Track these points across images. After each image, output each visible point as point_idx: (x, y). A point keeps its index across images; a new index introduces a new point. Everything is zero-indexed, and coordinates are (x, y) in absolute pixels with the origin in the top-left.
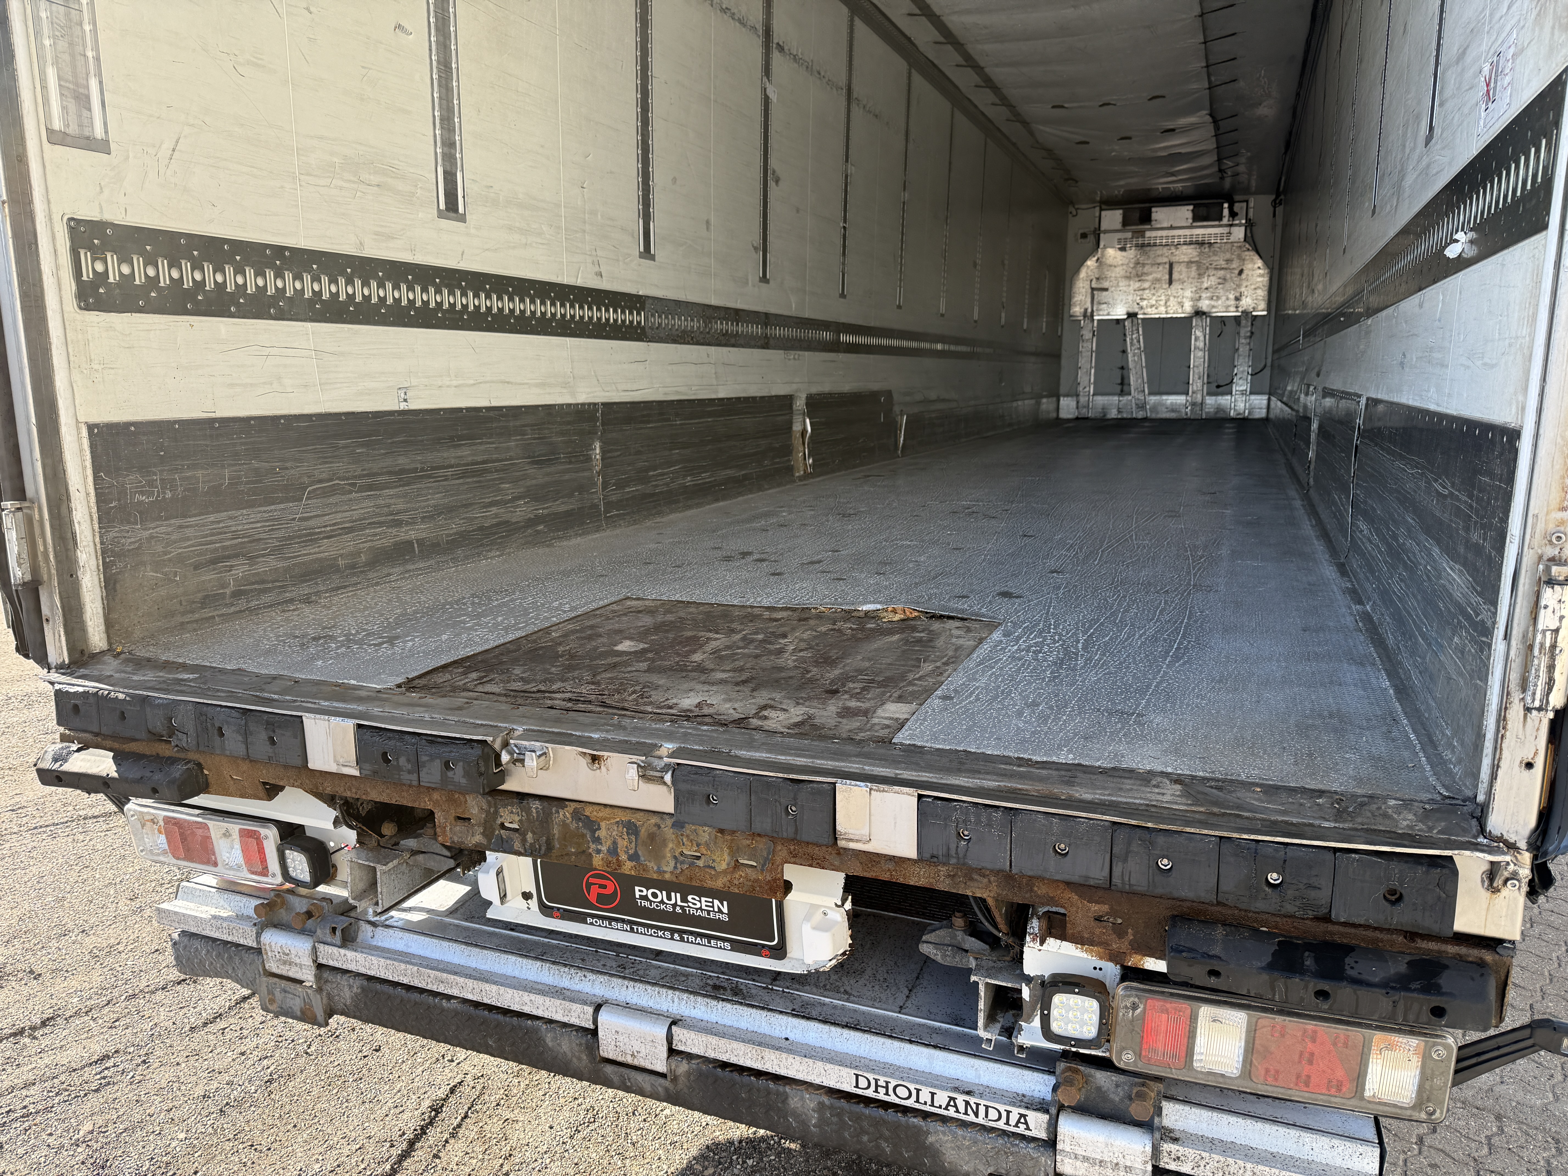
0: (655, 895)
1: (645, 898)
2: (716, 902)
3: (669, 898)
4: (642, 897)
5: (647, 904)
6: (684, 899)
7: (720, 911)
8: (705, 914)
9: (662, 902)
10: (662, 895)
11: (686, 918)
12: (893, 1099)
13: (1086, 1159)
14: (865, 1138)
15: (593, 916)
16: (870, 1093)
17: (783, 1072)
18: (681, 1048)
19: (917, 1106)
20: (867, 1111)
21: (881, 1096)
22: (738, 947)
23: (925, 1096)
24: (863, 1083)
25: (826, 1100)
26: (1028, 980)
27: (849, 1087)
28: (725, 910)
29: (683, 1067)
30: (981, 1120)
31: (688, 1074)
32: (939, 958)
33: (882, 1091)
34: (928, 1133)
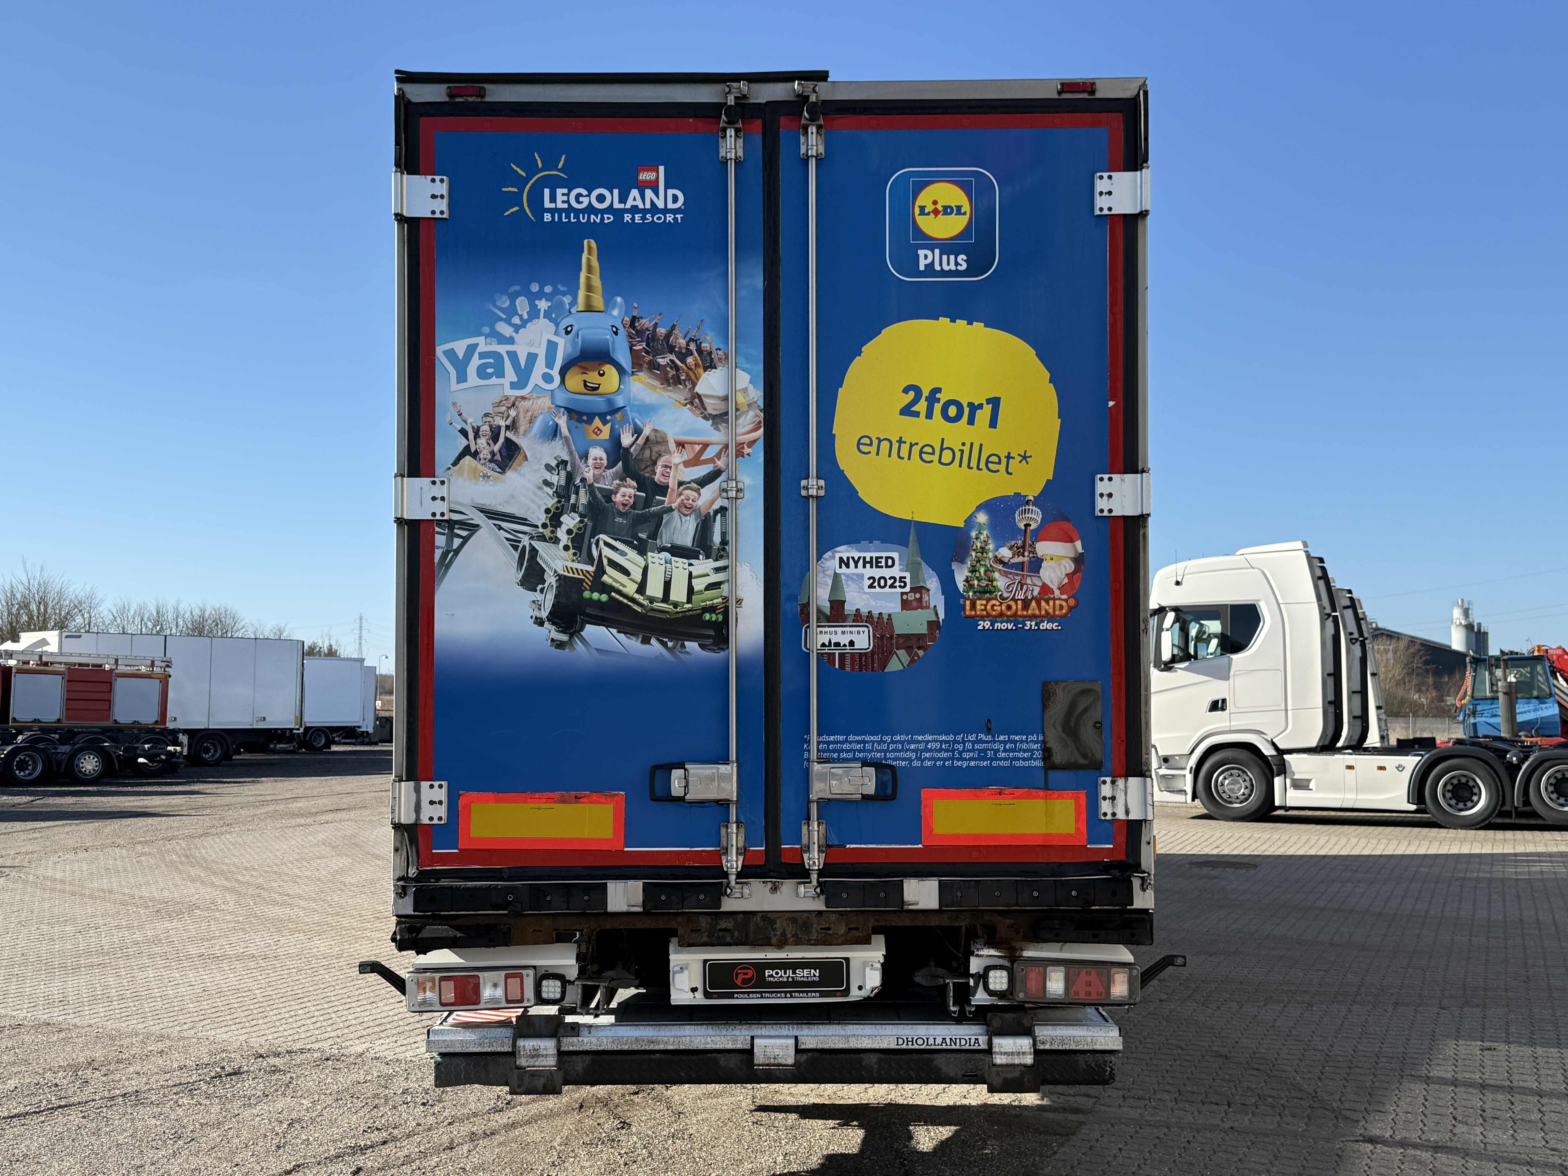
0: (777, 973)
1: (771, 976)
2: (813, 971)
3: (785, 973)
4: (769, 976)
5: (772, 979)
6: (794, 973)
7: (814, 976)
8: (806, 979)
9: (781, 976)
10: (781, 973)
11: (795, 984)
12: (916, 1046)
13: (1006, 1053)
14: (902, 1072)
15: (738, 993)
16: (904, 1046)
17: (859, 1046)
18: (803, 1047)
19: (928, 1047)
20: (903, 1057)
21: (910, 1047)
22: (823, 994)
23: (931, 1041)
24: (901, 1042)
25: (882, 1056)
26: (972, 976)
27: (893, 1046)
28: (817, 974)
29: (804, 1057)
30: (958, 1047)
31: (807, 1060)
32: (924, 983)
33: (910, 1043)
34: (933, 1060)
